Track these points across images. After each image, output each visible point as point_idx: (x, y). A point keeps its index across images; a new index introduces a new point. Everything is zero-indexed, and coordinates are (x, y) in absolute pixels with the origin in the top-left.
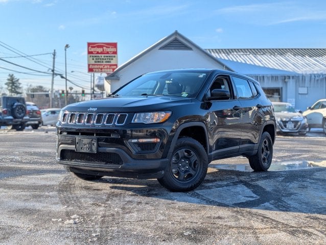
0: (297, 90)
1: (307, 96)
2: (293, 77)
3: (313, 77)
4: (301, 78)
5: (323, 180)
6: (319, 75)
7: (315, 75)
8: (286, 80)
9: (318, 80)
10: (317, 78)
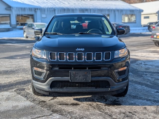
0: (41, 16)
1: (46, 19)
2: (39, 9)
3: (49, 9)
4: (43, 10)
5: (158, 73)
6: (51, 8)
7: (49, 8)
8: (36, 10)
9: (51, 11)
10: (50, 10)
